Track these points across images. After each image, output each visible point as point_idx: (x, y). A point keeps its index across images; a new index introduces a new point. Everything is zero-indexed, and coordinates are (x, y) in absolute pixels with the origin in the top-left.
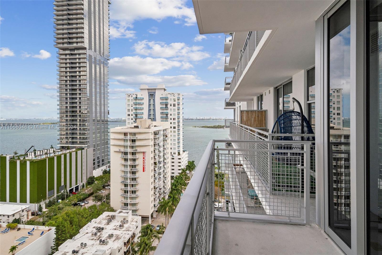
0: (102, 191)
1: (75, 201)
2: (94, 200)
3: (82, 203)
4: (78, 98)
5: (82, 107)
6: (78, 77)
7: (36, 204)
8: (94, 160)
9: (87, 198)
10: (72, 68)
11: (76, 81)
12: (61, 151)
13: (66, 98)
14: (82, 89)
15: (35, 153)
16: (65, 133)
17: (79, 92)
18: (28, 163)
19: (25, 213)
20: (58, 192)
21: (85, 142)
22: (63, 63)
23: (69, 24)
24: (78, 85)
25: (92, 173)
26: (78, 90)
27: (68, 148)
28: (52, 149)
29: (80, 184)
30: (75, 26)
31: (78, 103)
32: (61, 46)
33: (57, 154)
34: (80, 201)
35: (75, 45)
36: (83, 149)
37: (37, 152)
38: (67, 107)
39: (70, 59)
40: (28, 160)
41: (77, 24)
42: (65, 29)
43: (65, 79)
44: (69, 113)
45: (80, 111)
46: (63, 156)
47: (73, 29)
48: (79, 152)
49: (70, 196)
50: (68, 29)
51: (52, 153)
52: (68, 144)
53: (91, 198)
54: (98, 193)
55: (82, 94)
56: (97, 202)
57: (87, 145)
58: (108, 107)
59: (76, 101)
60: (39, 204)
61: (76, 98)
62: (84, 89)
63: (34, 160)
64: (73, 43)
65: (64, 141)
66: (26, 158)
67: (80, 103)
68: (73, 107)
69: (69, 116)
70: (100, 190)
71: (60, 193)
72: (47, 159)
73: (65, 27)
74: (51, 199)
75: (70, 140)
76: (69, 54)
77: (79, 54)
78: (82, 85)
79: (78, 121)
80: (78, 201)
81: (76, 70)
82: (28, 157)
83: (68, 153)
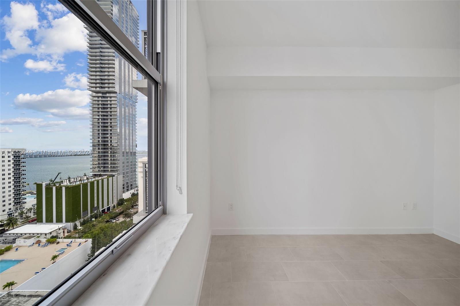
0: (131, 210)
1: (108, 218)
2: (124, 217)
3: (113, 220)
4: (109, 134)
5: (113, 141)
6: (109, 116)
7: (72, 223)
8: (123, 185)
9: (118, 216)
10: (104, 108)
11: (107, 119)
12: (94, 178)
13: (98, 134)
14: (112, 126)
15: (69, 181)
16: (97, 163)
17: (110, 129)
18: (64, 189)
19: (62, 231)
20: (91, 212)
21: (115, 170)
22: (96, 104)
23: (101, 71)
24: (109, 123)
25: (122, 196)
26: (109, 127)
27: (100, 175)
28: (85, 177)
29: (111, 205)
30: (107, 73)
31: (109, 138)
32: (94, 89)
33: (90, 180)
34: (112, 219)
35: (107, 89)
36: (114, 176)
37: (71, 179)
38: (99, 141)
39: (102, 101)
40: (64, 186)
41: (109, 72)
42: (98, 76)
43: (98, 117)
44: (100, 146)
45: (111, 145)
46: (96, 182)
47: (105, 76)
48: (110, 179)
49: (102, 215)
50: (100, 76)
51: (85, 180)
52: (100, 172)
53: (122, 216)
54: (128, 211)
55: (112, 130)
56: (126, 219)
57: (117, 173)
58: (136, 141)
59: (108, 136)
60: (74, 223)
61: (107, 134)
62: (115, 126)
63: (69, 186)
64: (104, 87)
65: (97, 169)
66: (62, 185)
67: (111, 137)
68: (104, 141)
69: (100, 149)
70: (129, 209)
71: (94, 213)
72: (81, 185)
73: (98, 73)
74: (86, 218)
75: (102, 169)
76: (101, 97)
77: (111, 97)
78: (112, 123)
79: (109, 152)
80: (110, 219)
81: (108, 110)
82: (63, 183)
83: (100, 179)
